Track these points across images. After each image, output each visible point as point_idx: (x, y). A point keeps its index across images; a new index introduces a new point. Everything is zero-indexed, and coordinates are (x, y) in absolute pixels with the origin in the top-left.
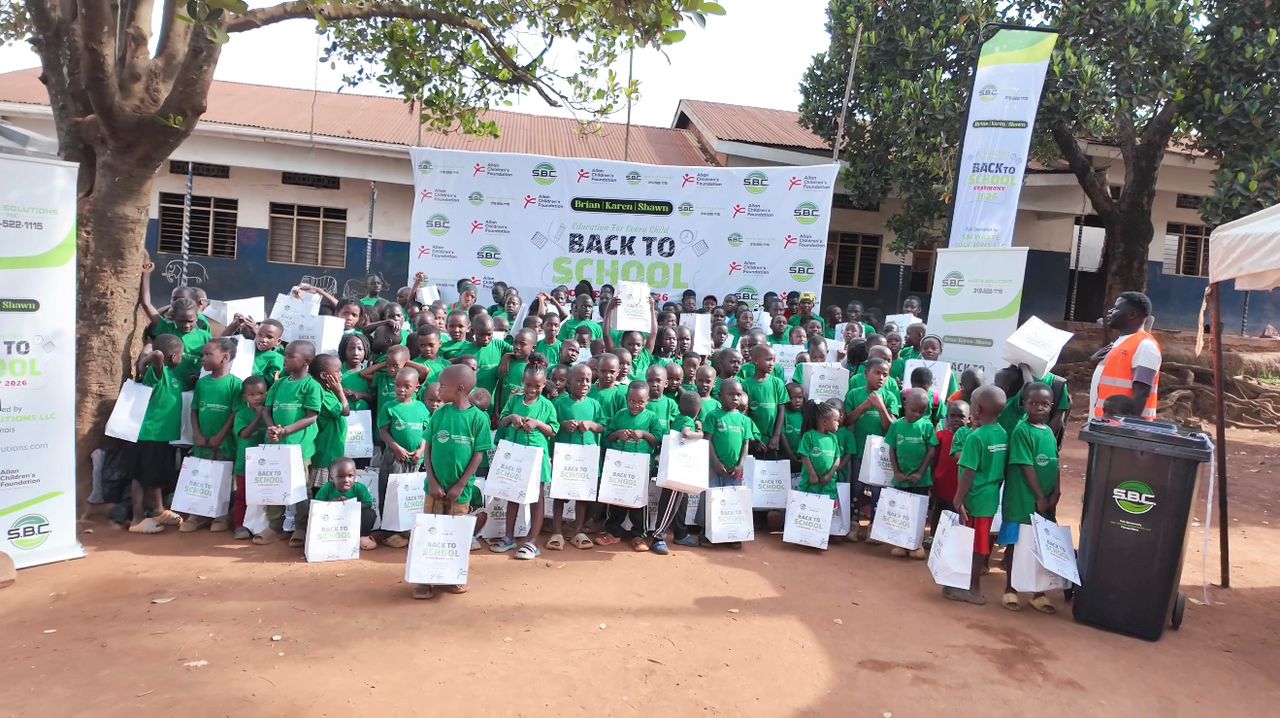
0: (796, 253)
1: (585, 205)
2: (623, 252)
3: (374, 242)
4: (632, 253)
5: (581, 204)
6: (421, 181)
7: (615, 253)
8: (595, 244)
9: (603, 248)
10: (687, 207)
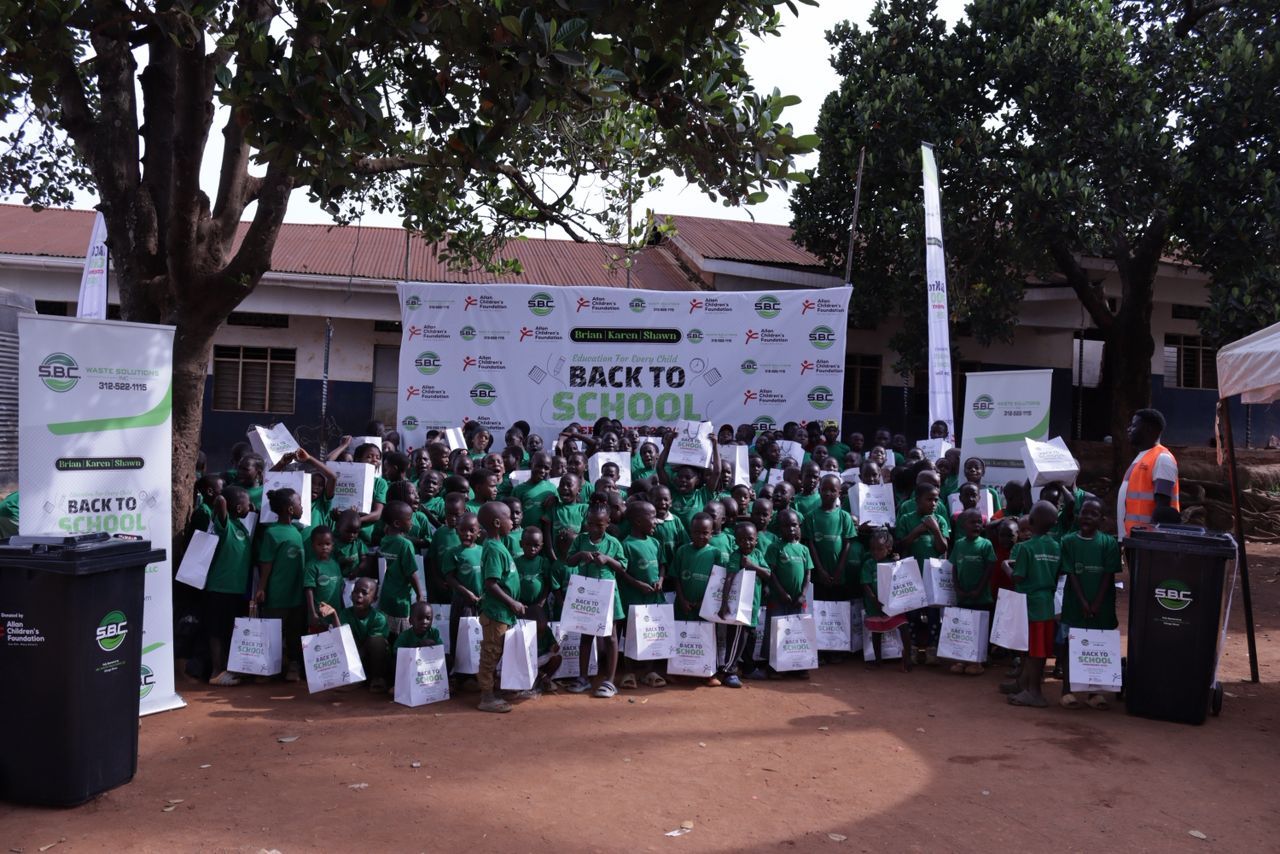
0: (814, 380)
1: (586, 336)
2: (629, 384)
3: (330, 383)
4: (638, 384)
5: (580, 335)
6: (409, 318)
7: (619, 385)
8: (598, 377)
9: (607, 380)
10: (695, 335)
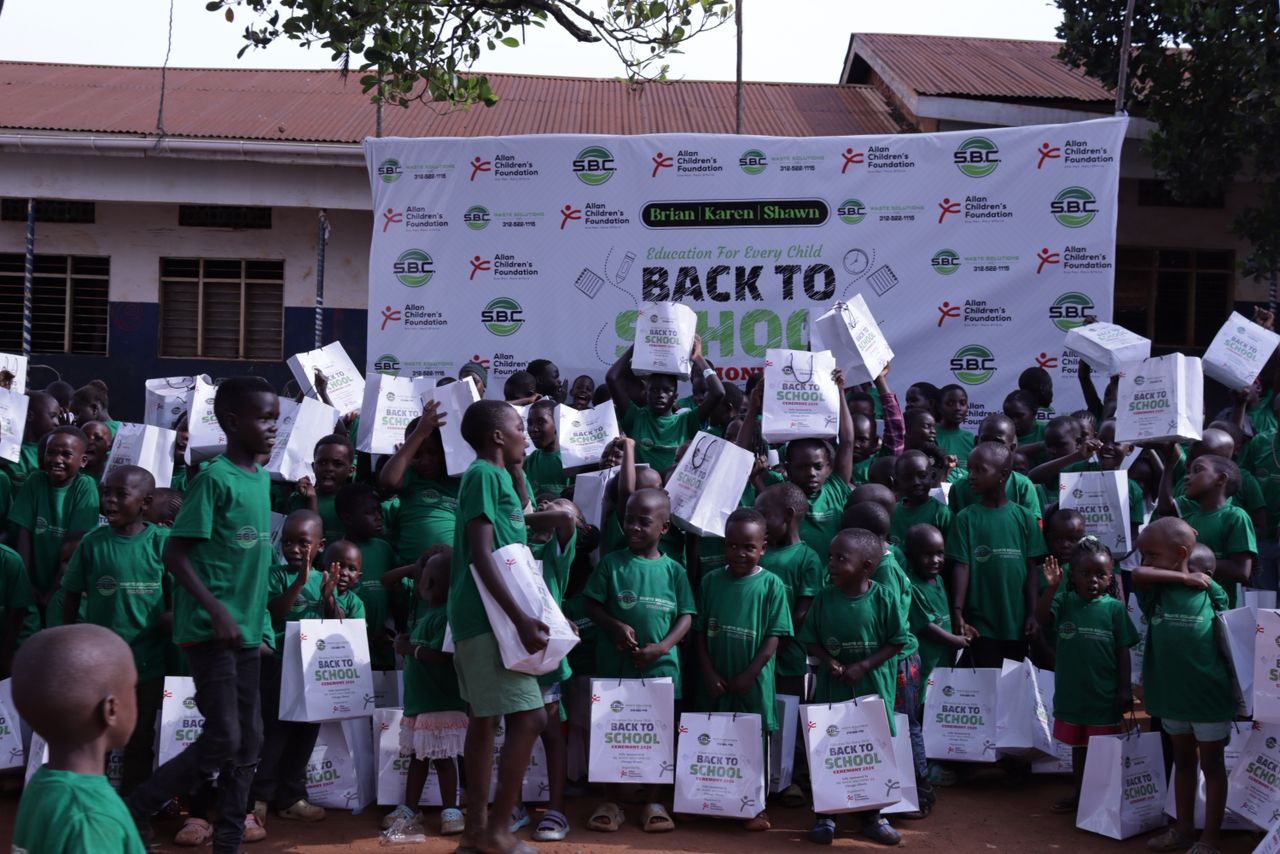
0: (1062, 282)
1: (668, 216)
2: (740, 296)
3: (327, 312)
4: (756, 295)
5: (659, 215)
6: (383, 197)
7: (725, 297)
8: (688, 284)
9: (704, 290)
10: (852, 209)
